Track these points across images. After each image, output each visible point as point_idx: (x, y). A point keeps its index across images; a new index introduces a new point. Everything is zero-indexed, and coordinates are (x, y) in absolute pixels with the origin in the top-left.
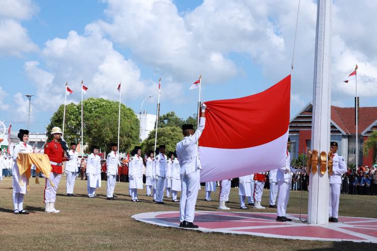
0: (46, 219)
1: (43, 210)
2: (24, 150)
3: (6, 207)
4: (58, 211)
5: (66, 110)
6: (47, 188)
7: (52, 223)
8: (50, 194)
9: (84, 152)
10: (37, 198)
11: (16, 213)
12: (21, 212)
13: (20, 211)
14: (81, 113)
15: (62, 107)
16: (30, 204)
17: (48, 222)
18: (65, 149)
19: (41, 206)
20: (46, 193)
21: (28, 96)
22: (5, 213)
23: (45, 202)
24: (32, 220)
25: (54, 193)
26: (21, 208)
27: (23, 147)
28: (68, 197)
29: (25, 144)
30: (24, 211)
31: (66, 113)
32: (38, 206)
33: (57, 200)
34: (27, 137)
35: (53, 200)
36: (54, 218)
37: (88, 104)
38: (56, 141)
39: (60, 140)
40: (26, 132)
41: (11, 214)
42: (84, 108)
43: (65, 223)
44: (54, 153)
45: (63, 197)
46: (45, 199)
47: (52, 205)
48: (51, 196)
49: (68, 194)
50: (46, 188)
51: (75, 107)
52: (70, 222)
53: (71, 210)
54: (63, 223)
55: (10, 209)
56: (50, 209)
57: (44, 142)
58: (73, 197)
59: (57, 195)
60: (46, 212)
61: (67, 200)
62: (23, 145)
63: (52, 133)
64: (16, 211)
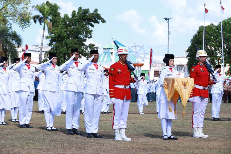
0: (196, 144)
1: (191, 135)
2: (170, 75)
3: (155, 132)
4: (207, 136)
5: (205, 32)
6: (195, 113)
7: (203, 148)
8: (197, 119)
9: (226, 74)
10: (183, 123)
11: (166, 139)
12: (170, 138)
13: (169, 136)
14: (220, 34)
15: (201, 28)
16: (177, 129)
17: (198, 148)
18: (211, 72)
19: (189, 131)
20: (193, 118)
21: (166, 19)
22: (155, 139)
23: (193, 127)
24: (183, 146)
25: (202, 118)
26: (170, 134)
27: (170, 72)
28: (214, 122)
29: (171, 69)
30: (172, 137)
31: (205, 34)
32: (185, 131)
33: (205, 125)
34: (172, 62)
35: (201, 125)
36: (203, 144)
37: (227, 25)
38: (201, 64)
39: (205, 63)
40: (172, 57)
41: (160, 139)
42: (223, 29)
43: (216, 148)
44: (200, 77)
45: (209, 121)
46: (193, 124)
47: (200, 130)
48: (199, 121)
49: (214, 118)
50: (193, 113)
51: (214, 28)
52: (221, 147)
53: (220, 134)
54: (214, 148)
55: (158, 134)
56: (199, 133)
57: (184, 65)
58: (219, 122)
59: (205, 119)
60: (195, 137)
61: (214, 124)
62: (169, 70)
63: (197, 56)
64: (166, 137)
